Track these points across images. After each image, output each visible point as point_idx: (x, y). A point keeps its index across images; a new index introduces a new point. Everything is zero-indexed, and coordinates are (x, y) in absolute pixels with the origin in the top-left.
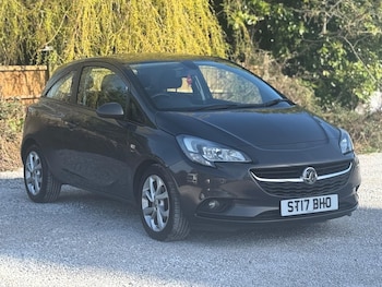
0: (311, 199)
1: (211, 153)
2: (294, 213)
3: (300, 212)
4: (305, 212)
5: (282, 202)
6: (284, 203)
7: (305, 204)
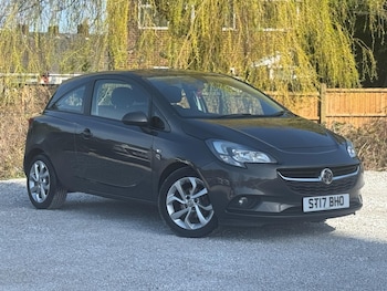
0: (328, 197)
1: (242, 156)
2: (314, 209)
3: (319, 209)
4: (322, 209)
5: (305, 199)
6: (306, 200)
7: (323, 201)
